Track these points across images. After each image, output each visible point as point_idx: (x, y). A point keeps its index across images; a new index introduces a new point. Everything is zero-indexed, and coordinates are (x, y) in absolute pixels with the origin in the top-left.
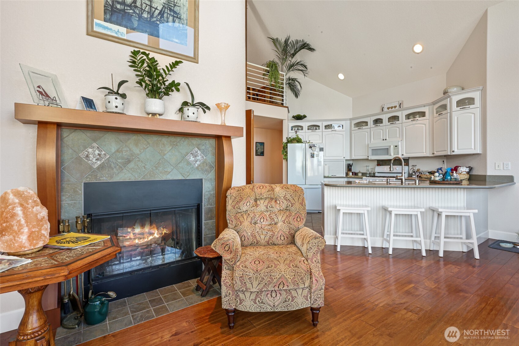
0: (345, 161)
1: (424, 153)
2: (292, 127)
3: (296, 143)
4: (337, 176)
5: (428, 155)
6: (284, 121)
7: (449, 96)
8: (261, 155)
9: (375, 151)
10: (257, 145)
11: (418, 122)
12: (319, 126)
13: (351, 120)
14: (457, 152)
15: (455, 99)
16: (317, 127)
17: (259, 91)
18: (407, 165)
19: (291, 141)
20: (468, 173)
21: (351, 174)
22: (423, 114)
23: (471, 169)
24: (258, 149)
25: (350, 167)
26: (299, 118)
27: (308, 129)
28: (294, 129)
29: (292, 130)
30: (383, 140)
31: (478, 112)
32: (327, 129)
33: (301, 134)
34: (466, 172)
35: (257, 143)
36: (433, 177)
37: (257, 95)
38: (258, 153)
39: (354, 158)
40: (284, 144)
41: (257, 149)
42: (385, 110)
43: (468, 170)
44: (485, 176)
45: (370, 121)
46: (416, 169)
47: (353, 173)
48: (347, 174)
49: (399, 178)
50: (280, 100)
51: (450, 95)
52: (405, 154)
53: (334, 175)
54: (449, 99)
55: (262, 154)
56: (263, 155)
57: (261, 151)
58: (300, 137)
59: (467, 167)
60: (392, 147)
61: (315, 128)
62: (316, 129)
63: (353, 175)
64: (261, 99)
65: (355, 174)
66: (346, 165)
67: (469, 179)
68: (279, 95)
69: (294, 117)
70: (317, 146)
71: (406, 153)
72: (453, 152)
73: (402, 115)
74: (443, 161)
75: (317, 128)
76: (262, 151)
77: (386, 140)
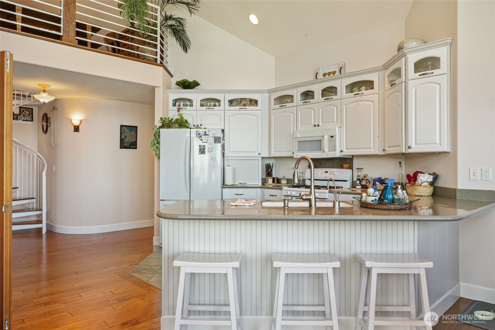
0: (260, 159)
1: (371, 148)
2: (175, 101)
3: (177, 128)
4: (249, 184)
5: (377, 153)
6: (156, 89)
7: (404, 53)
8: (132, 147)
9: (302, 144)
10: (123, 131)
11: (363, 98)
12: (219, 101)
13: (270, 91)
14: (415, 149)
15: (413, 58)
16: (216, 101)
17: (121, 37)
18: (350, 168)
19: (167, 124)
20: (432, 184)
21: (270, 181)
22: (369, 84)
23: (436, 177)
24: (126, 137)
25: (270, 170)
26: (186, 85)
27: (202, 105)
28: (177, 104)
29: (174, 105)
30: (315, 126)
31: (445, 80)
32: (234, 106)
33: (188, 114)
34: (428, 182)
35: (123, 128)
36: (364, 195)
37: (118, 44)
38: (125, 145)
39: (273, 154)
40: (155, 129)
41: (123, 137)
42: (320, 76)
43: (432, 180)
44: (455, 190)
45: (297, 93)
46: (362, 174)
47: (274, 179)
48: (264, 181)
49: (304, 197)
50: (151, 53)
51: (405, 51)
52: (344, 150)
53: (243, 182)
54: (404, 58)
55: (134, 145)
56: (135, 147)
57: (130, 140)
58: (185, 117)
59: (430, 174)
60: (326, 137)
61: (213, 103)
62: (215, 106)
63: (273, 182)
64: (124, 50)
65: (278, 181)
66: (262, 165)
67: (434, 195)
68: (149, 44)
69: (178, 84)
70: (211, 135)
71: (346, 149)
72: (409, 148)
73: (341, 84)
74: (400, 163)
75: (217, 104)
76: (134, 140)
77: (318, 126)
